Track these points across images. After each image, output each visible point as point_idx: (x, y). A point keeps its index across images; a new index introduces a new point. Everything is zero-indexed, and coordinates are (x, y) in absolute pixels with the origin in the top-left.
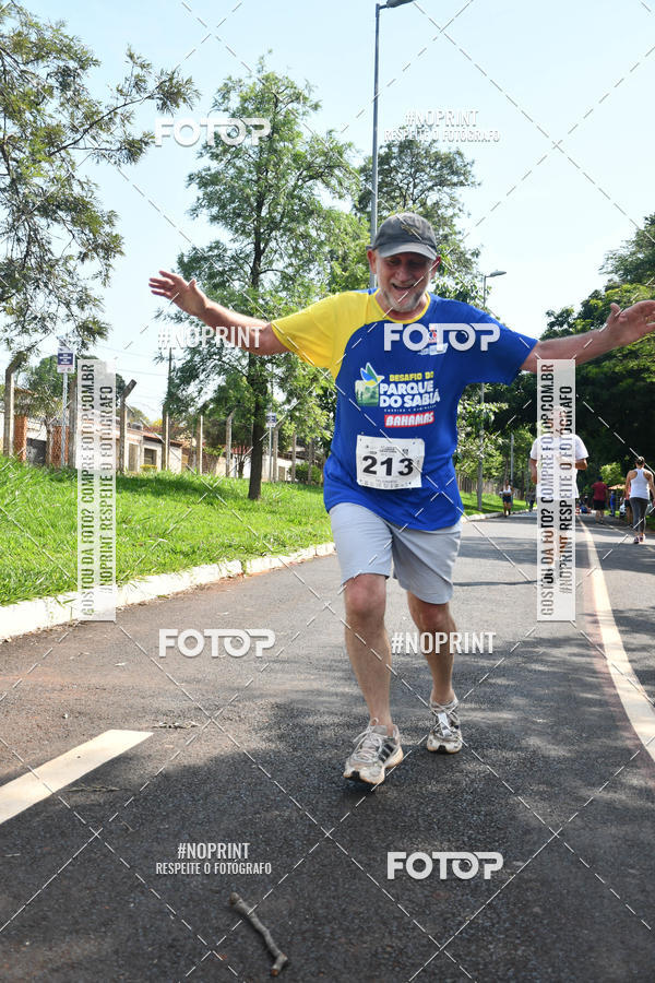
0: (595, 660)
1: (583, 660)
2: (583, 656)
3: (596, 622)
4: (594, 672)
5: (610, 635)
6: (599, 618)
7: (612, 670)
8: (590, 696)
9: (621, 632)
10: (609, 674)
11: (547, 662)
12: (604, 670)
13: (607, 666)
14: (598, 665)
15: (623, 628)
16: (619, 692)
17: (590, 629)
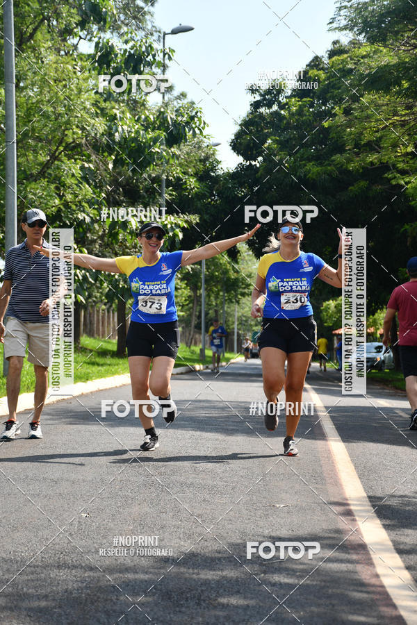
0: (359, 568)
1: (343, 567)
2: (341, 561)
3: (349, 513)
4: (360, 585)
5: (372, 531)
6: (352, 508)
7: (386, 582)
8: (362, 619)
9: (386, 527)
10: (383, 586)
11: (294, 571)
12: (373, 581)
13: (377, 576)
14: (364, 573)
15: (388, 522)
16: (403, 613)
17: (343, 523)
